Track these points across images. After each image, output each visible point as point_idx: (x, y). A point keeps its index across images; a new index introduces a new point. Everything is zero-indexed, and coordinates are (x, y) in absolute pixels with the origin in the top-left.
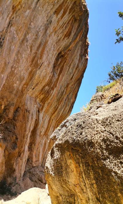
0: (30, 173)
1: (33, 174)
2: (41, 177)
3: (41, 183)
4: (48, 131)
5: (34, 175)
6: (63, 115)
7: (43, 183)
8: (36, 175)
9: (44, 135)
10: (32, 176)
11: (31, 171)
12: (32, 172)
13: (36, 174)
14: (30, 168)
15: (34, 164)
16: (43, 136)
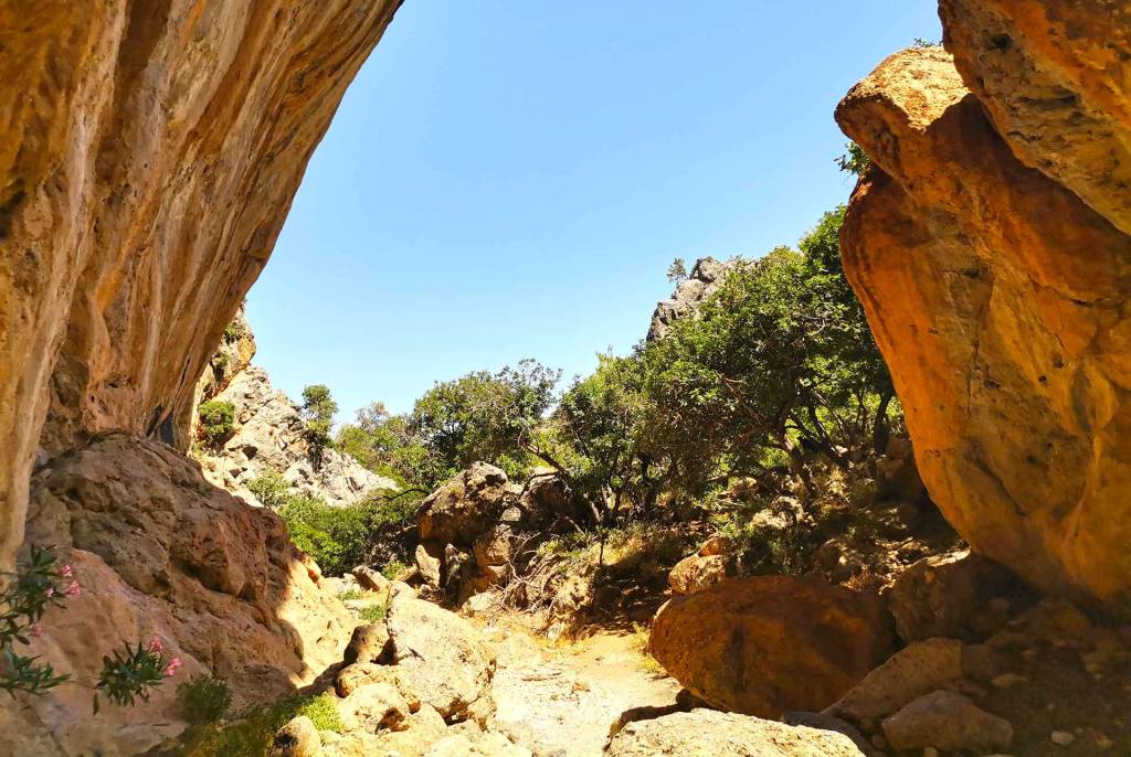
0: (74, 493)
1: (113, 509)
2: (202, 531)
3: (208, 594)
4: (227, 111)
5: (131, 522)
6: (345, 26)
7: (229, 592)
8: (144, 519)
9: (194, 135)
10: (109, 529)
11: (90, 476)
12: (101, 485)
13: (148, 504)
14: (60, 448)
15: (95, 407)
16: (184, 149)
